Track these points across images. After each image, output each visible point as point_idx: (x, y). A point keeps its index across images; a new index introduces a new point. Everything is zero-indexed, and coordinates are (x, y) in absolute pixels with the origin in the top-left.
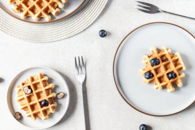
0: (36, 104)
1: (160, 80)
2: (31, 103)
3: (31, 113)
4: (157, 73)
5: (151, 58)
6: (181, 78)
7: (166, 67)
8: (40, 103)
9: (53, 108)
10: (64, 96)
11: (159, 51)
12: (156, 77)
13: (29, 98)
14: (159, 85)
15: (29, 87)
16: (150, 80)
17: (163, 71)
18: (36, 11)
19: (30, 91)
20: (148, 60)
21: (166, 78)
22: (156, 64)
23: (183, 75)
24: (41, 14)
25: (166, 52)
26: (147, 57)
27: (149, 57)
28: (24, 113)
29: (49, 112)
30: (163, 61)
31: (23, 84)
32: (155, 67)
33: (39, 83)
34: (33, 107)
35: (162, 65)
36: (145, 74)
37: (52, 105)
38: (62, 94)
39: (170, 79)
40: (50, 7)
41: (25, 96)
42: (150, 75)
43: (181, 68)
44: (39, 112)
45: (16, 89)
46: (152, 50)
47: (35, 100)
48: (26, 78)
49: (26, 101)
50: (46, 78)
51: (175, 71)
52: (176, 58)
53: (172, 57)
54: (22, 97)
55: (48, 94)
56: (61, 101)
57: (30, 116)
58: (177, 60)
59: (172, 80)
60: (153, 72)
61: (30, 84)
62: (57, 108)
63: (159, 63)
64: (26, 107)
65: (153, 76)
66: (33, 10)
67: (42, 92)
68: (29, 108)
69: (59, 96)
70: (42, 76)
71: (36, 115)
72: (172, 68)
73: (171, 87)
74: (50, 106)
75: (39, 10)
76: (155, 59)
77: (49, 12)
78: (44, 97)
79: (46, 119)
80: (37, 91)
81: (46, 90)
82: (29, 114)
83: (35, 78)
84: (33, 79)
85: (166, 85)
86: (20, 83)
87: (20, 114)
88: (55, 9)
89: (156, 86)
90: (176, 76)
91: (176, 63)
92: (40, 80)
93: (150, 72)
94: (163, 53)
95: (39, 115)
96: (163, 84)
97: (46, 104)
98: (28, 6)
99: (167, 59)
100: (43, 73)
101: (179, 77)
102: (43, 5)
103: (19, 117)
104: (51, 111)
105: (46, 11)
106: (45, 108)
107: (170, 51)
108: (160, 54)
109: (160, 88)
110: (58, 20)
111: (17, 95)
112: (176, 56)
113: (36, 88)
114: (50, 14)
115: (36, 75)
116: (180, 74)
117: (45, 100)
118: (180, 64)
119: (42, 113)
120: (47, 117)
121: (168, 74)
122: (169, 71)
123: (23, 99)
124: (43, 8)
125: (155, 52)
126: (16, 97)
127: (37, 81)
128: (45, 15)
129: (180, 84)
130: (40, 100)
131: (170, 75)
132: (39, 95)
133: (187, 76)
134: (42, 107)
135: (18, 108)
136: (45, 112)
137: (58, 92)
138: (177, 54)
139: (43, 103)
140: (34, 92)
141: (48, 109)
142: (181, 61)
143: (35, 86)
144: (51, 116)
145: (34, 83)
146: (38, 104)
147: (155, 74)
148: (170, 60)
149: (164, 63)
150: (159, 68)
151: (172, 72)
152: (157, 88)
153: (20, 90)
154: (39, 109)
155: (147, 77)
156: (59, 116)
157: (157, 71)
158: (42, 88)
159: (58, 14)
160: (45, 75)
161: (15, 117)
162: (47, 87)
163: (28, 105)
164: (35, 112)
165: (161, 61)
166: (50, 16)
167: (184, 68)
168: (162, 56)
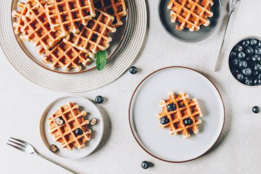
0: (70, 134)
1: (176, 126)
2: (65, 134)
3: (66, 144)
4: (173, 118)
5: (168, 103)
6: (197, 125)
7: (183, 113)
8: (74, 132)
9: (88, 135)
10: (97, 122)
11: (176, 96)
12: (172, 123)
13: (63, 129)
14: (175, 131)
15: (61, 118)
16: (165, 125)
17: (179, 117)
18: (66, 62)
19: (62, 122)
20: (165, 105)
21: (182, 124)
22: (173, 110)
23: (200, 122)
24: (71, 65)
25: (183, 98)
26: (164, 102)
27: (166, 101)
28: (59, 145)
29: (84, 141)
30: (180, 106)
31: (54, 116)
32: (171, 112)
33: (70, 112)
34: (67, 137)
35: (178, 110)
36: (161, 119)
37: (87, 133)
38: (94, 120)
39: (185, 125)
40: (80, 57)
41: (58, 128)
42: (166, 121)
43: (198, 115)
44: (74, 142)
45: (48, 122)
46: (169, 94)
47: (68, 130)
48: (57, 109)
49: (59, 132)
50: (76, 107)
51: (192, 118)
52: (193, 104)
53: (189, 103)
54: (55, 129)
55: (81, 123)
56: (95, 128)
57: (66, 147)
58: (195, 106)
59: (187, 127)
60: (169, 117)
61: (61, 114)
62: (92, 135)
63: (176, 109)
64: (61, 139)
65: (169, 121)
66: (63, 60)
67: (74, 121)
68: (64, 138)
69: (92, 123)
70: (72, 105)
71: (72, 145)
72: (189, 114)
73: (187, 134)
74: (84, 134)
75: (69, 61)
76: (172, 105)
77: (79, 62)
78: (77, 125)
79: (82, 148)
80: (69, 121)
81: (78, 118)
82: (65, 145)
83: (66, 108)
84: (63, 110)
85: (182, 131)
86: (50, 115)
87: (56, 147)
88: (86, 59)
89: (172, 132)
90: (192, 122)
91: (193, 109)
92: (71, 109)
93: (166, 117)
94: (181, 99)
95: (75, 145)
96: (179, 130)
97: (80, 132)
98: (57, 57)
99: (184, 105)
100: (72, 102)
101: (195, 124)
102: (73, 55)
103: (55, 149)
104: (87, 138)
105: (77, 61)
106: (79, 137)
107: (187, 96)
108: (177, 100)
109: (175, 134)
110: (89, 70)
111: (50, 128)
112: (194, 102)
113: (68, 118)
114: (81, 64)
115: (66, 104)
116: (196, 121)
117: (79, 129)
118: (197, 110)
119: (77, 142)
120: (83, 145)
121: (184, 120)
122: (185, 117)
123: (57, 130)
124: (74, 59)
125: (173, 97)
126: (49, 130)
127: (68, 111)
128: (75, 65)
129: (196, 131)
130: (73, 130)
131: (186, 122)
132: (71, 124)
133: (204, 122)
134: (76, 135)
135: (53, 140)
136: (80, 141)
137: (90, 119)
138: (194, 100)
139: (77, 132)
140: (67, 122)
141: (83, 137)
142: (198, 107)
143: (67, 115)
144: (87, 143)
145: (64, 113)
146: (72, 134)
147: (171, 120)
148: (187, 106)
149: (181, 109)
150: (175, 113)
151: (188, 119)
152: (173, 134)
153: (52, 122)
154: (74, 138)
155: (163, 122)
156: (95, 144)
157: (173, 116)
158: (73, 117)
159: (89, 64)
160: (75, 104)
161: (51, 150)
162: (79, 116)
163: (62, 136)
164: (70, 142)
165: (177, 106)
166: (80, 67)
167: (201, 115)
168: (179, 102)
